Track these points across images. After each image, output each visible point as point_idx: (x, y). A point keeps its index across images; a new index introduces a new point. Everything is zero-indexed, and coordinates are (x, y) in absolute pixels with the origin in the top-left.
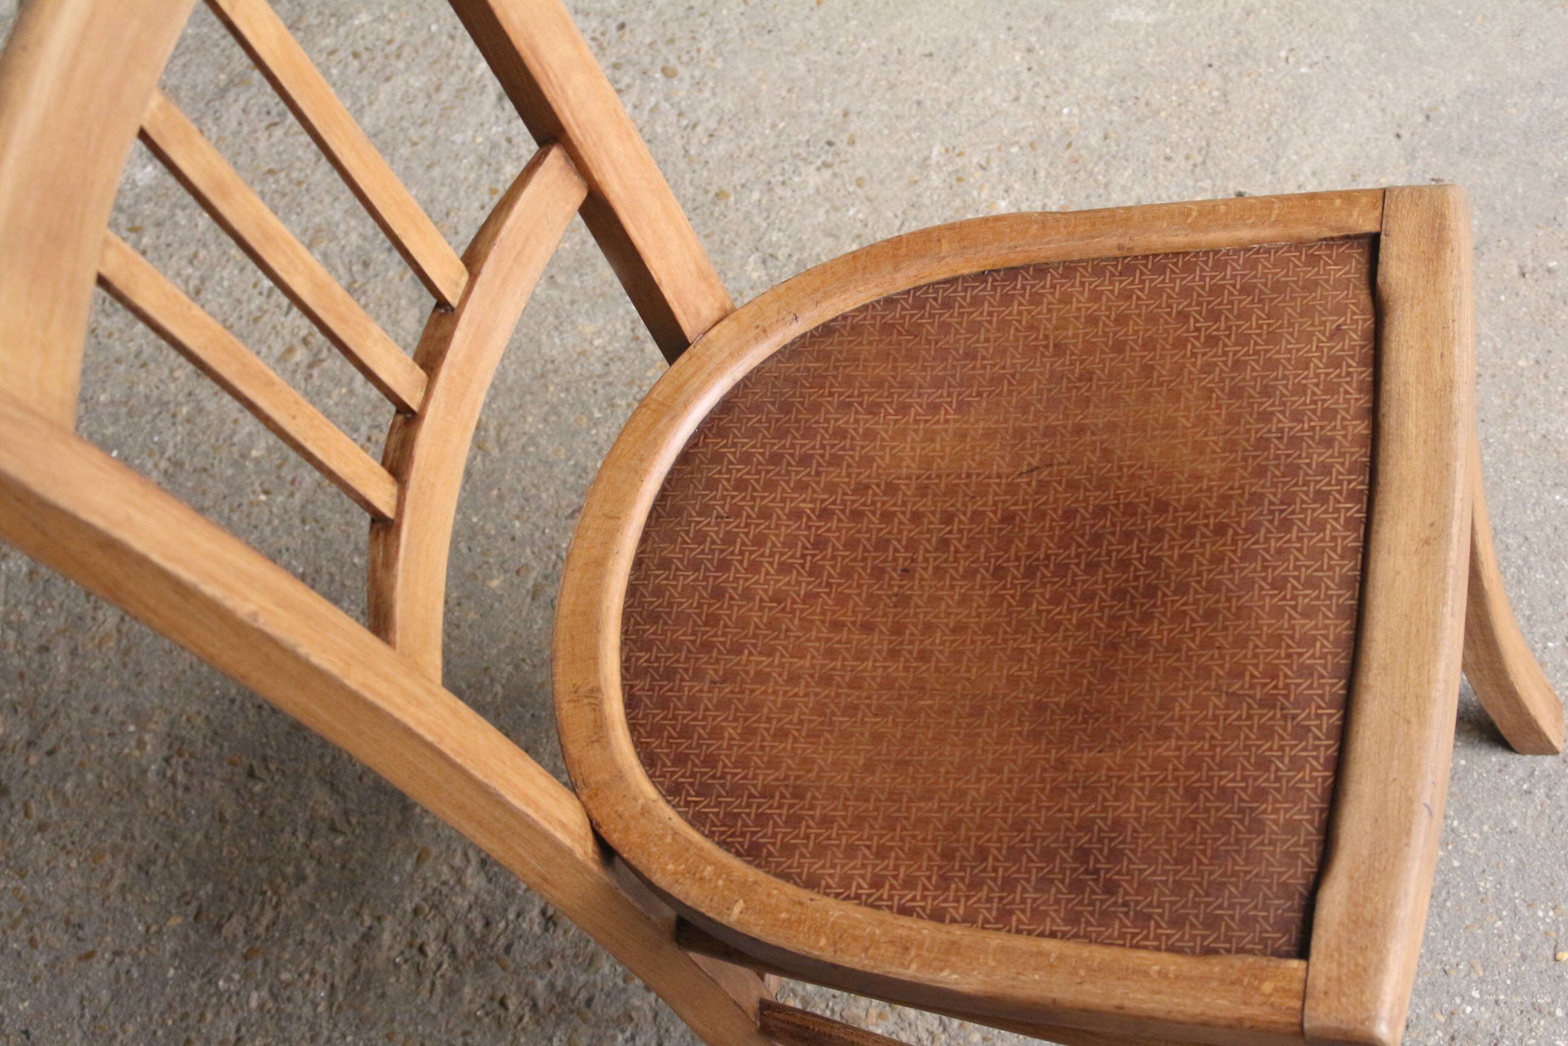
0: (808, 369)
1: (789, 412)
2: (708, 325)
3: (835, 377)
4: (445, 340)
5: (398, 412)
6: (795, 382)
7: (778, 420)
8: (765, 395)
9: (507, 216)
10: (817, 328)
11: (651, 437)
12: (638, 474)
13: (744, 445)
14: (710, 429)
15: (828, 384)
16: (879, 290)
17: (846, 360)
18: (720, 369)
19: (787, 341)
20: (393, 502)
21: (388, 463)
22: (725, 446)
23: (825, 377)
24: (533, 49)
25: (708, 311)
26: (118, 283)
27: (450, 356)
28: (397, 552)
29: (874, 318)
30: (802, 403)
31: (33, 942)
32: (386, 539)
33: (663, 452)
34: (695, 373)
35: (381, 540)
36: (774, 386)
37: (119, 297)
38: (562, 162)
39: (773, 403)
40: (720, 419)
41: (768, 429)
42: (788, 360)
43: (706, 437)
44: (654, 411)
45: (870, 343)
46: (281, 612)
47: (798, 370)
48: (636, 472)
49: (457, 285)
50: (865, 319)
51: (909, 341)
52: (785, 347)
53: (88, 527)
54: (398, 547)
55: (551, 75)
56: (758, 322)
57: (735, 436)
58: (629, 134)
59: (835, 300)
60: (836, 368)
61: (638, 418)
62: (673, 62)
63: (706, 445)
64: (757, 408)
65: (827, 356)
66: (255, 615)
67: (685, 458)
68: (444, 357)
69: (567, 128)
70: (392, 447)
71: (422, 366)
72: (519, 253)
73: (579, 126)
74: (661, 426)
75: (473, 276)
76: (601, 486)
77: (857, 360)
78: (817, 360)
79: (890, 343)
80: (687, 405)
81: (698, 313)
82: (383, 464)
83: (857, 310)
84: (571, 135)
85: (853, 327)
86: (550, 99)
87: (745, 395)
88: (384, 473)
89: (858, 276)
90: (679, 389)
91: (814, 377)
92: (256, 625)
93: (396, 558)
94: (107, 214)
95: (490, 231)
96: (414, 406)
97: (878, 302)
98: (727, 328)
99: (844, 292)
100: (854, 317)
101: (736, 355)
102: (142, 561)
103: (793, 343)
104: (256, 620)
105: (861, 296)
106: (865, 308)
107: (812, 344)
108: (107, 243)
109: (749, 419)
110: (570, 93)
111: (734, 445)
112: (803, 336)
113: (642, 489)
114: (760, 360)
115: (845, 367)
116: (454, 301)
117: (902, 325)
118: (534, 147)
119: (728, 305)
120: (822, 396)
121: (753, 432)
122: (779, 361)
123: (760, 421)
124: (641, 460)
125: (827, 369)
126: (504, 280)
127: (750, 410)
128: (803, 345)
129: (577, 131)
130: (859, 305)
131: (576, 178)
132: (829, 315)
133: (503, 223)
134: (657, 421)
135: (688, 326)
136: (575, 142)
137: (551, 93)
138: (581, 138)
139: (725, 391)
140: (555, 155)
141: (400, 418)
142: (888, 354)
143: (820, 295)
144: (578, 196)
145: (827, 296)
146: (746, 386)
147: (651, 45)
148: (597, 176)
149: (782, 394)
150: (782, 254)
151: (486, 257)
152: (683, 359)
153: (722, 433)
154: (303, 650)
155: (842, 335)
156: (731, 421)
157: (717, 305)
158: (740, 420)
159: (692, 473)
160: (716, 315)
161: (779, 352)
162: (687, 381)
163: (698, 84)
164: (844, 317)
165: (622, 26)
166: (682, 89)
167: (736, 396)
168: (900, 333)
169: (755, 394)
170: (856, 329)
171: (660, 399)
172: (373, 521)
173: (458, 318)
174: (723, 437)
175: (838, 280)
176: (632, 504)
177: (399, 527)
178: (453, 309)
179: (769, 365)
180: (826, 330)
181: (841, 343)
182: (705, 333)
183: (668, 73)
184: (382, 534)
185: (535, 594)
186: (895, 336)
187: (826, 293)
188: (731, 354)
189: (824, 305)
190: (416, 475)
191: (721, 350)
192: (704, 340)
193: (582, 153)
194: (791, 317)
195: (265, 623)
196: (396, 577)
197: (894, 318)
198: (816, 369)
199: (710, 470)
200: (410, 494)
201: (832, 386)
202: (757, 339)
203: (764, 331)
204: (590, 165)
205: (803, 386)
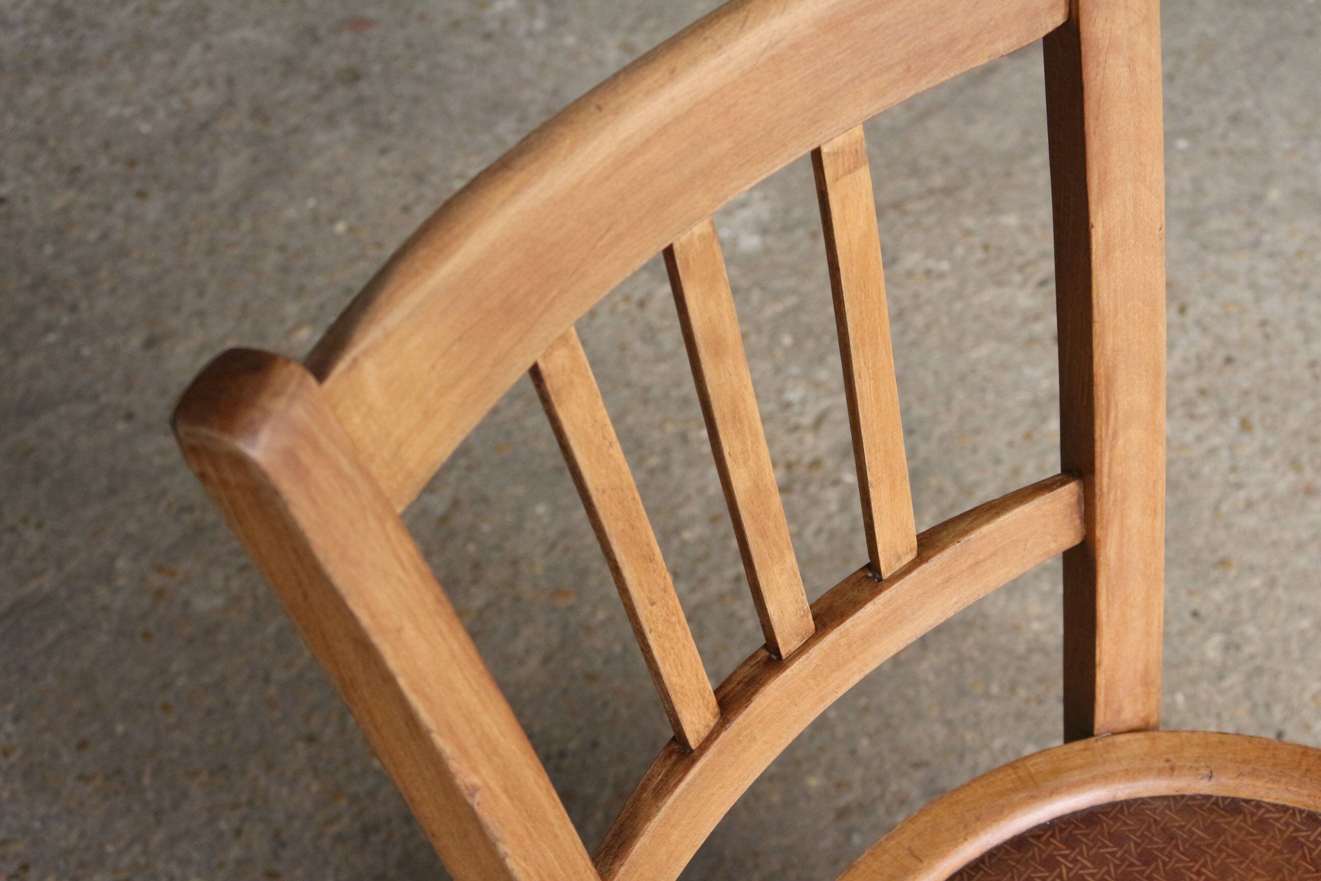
0: (1192, 833)
1: (1147, 863)
2: (1122, 727)
3: (1214, 859)
4: (856, 605)
5: (765, 646)
6: (1172, 837)
7: (1132, 865)
8: (1134, 832)
9: (988, 521)
10: (1224, 798)
11: (1001, 802)
12: (967, 830)
13: (1084, 867)
14: (1061, 831)
15: (1202, 861)
16: (1309, 802)
17: (1234, 848)
18: (1107, 778)
19: (1189, 792)
20: (704, 733)
21: (722, 693)
22: (1065, 857)
23: (1204, 853)
24: (1110, 381)
25: (1130, 714)
26: (551, 385)
27: (848, 623)
28: (676, 786)
29: (1287, 825)
30: (1165, 864)
31: (238, 833)
32: (675, 764)
33: (1002, 823)
34: (1081, 767)
35: (669, 763)
36: (1149, 828)
37: (545, 398)
38: (1073, 500)
39: (1137, 845)
40: (1077, 827)
41: (1117, 867)
42: (1178, 812)
43: (1053, 836)
44: (1019, 778)
45: (1269, 848)
46: (504, 799)
47: (1181, 828)
48: (966, 827)
49: (899, 559)
50: (1277, 820)
51: (1308, 871)
52: (1183, 797)
53: (351, 617)
54: (680, 781)
55: (1112, 415)
56: (1171, 756)
57: (1081, 853)
58: (1155, 511)
59: (1259, 783)
60: (1220, 850)
61: (1001, 776)
62: (1255, 418)
63: (1049, 843)
64: (1118, 839)
65: (1217, 832)
66: (475, 789)
67: (1019, 842)
68: (842, 622)
69: (1097, 472)
70: (737, 678)
71: (815, 618)
72: (977, 563)
73: (1109, 477)
74: (1016, 798)
75: (921, 558)
76: (924, 819)
77: (1246, 857)
78: (1205, 830)
79: (1288, 861)
80: (1054, 792)
81: (1119, 712)
82: (716, 692)
83: (1275, 806)
84: (1097, 481)
85: (1261, 821)
86: (1097, 436)
87: (1116, 819)
88: (713, 700)
89: (1296, 774)
90: (1057, 772)
91: (1192, 845)
92: (469, 800)
93: (671, 791)
94: (581, 312)
95: (963, 525)
96: (784, 652)
97: (1301, 811)
98: (1137, 743)
99: (1273, 781)
100: (1268, 811)
101: (1130, 774)
102: (389, 679)
103: (1193, 798)
104: (472, 795)
105: (1288, 795)
106: (1284, 809)
107: (1211, 811)
108: (563, 339)
109: (1104, 846)
110: (1120, 442)
111: (1075, 861)
112: (1207, 797)
113: (961, 847)
114: (1150, 794)
115: (1229, 855)
116: (886, 573)
117: (1311, 851)
118: (1058, 470)
119: (1153, 720)
120: (1189, 869)
121: (1099, 861)
122: (1168, 807)
123: (1113, 854)
124: (978, 819)
125: (1209, 846)
126: (947, 581)
127: (1111, 837)
128: (1201, 807)
129: (1105, 481)
130: (1280, 802)
131: (1078, 522)
132: (1244, 794)
133: (980, 525)
134: (1015, 790)
135: (1102, 717)
136: (1097, 490)
137: (1102, 431)
138: (1105, 489)
139: (1099, 803)
140: (1070, 491)
141: (764, 654)
142: (1279, 870)
143: (1247, 769)
144: (1069, 538)
145: (1254, 774)
146: (1121, 811)
147: (1246, 393)
148: (1099, 533)
149: (1152, 842)
150: (1248, 650)
151: (943, 549)
152: (1078, 745)
153: (1071, 842)
154: (503, 848)
155: (1245, 821)
156: (1086, 835)
157: (1142, 715)
158: (1094, 840)
159: (1018, 861)
160: (1136, 723)
161: (1174, 797)
162: (1070, 769)
163: (1265, 452)
164: (1259, 805)
165: (1229, 360)
166: (1249, 446)
167: (1106, 814)
168: (1304, 857)
169: (1126, 824)
170: (1263, 825)
171: (1033, 770)
172: (674, 739)
173: (881, 591)
174: (1069, 847)
175: (1275, 765)
176: (942, 856)
177: (694, 762)
178: (880, 580)
179: (1157, 804)
180: (1233, 806)
181: (1239, 828)
182: (1115, 733)
183: (1245, 426)
184: (674, 757)
185: (842, 814)
186: (1298, 856)
187: (1254, 770)
188: (1127, 771)
189: (1246, 781)
190: (740, 721)
191: (1119, 760)
192: (1110, 740)
193: (1098, 503)
194: (1207, 772)
195: (481, 804)
196: (659, 809)
197: (1307, 837)
198: (1200, 838)
199: (1036, 870)
200: (724, 736)
201: (1204, 865)
202: (1160, 772)
203: (1172, 769)
204: (1098, 518)
205: (1176, 847)
